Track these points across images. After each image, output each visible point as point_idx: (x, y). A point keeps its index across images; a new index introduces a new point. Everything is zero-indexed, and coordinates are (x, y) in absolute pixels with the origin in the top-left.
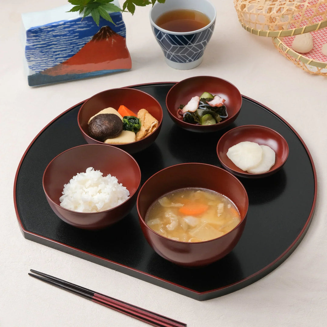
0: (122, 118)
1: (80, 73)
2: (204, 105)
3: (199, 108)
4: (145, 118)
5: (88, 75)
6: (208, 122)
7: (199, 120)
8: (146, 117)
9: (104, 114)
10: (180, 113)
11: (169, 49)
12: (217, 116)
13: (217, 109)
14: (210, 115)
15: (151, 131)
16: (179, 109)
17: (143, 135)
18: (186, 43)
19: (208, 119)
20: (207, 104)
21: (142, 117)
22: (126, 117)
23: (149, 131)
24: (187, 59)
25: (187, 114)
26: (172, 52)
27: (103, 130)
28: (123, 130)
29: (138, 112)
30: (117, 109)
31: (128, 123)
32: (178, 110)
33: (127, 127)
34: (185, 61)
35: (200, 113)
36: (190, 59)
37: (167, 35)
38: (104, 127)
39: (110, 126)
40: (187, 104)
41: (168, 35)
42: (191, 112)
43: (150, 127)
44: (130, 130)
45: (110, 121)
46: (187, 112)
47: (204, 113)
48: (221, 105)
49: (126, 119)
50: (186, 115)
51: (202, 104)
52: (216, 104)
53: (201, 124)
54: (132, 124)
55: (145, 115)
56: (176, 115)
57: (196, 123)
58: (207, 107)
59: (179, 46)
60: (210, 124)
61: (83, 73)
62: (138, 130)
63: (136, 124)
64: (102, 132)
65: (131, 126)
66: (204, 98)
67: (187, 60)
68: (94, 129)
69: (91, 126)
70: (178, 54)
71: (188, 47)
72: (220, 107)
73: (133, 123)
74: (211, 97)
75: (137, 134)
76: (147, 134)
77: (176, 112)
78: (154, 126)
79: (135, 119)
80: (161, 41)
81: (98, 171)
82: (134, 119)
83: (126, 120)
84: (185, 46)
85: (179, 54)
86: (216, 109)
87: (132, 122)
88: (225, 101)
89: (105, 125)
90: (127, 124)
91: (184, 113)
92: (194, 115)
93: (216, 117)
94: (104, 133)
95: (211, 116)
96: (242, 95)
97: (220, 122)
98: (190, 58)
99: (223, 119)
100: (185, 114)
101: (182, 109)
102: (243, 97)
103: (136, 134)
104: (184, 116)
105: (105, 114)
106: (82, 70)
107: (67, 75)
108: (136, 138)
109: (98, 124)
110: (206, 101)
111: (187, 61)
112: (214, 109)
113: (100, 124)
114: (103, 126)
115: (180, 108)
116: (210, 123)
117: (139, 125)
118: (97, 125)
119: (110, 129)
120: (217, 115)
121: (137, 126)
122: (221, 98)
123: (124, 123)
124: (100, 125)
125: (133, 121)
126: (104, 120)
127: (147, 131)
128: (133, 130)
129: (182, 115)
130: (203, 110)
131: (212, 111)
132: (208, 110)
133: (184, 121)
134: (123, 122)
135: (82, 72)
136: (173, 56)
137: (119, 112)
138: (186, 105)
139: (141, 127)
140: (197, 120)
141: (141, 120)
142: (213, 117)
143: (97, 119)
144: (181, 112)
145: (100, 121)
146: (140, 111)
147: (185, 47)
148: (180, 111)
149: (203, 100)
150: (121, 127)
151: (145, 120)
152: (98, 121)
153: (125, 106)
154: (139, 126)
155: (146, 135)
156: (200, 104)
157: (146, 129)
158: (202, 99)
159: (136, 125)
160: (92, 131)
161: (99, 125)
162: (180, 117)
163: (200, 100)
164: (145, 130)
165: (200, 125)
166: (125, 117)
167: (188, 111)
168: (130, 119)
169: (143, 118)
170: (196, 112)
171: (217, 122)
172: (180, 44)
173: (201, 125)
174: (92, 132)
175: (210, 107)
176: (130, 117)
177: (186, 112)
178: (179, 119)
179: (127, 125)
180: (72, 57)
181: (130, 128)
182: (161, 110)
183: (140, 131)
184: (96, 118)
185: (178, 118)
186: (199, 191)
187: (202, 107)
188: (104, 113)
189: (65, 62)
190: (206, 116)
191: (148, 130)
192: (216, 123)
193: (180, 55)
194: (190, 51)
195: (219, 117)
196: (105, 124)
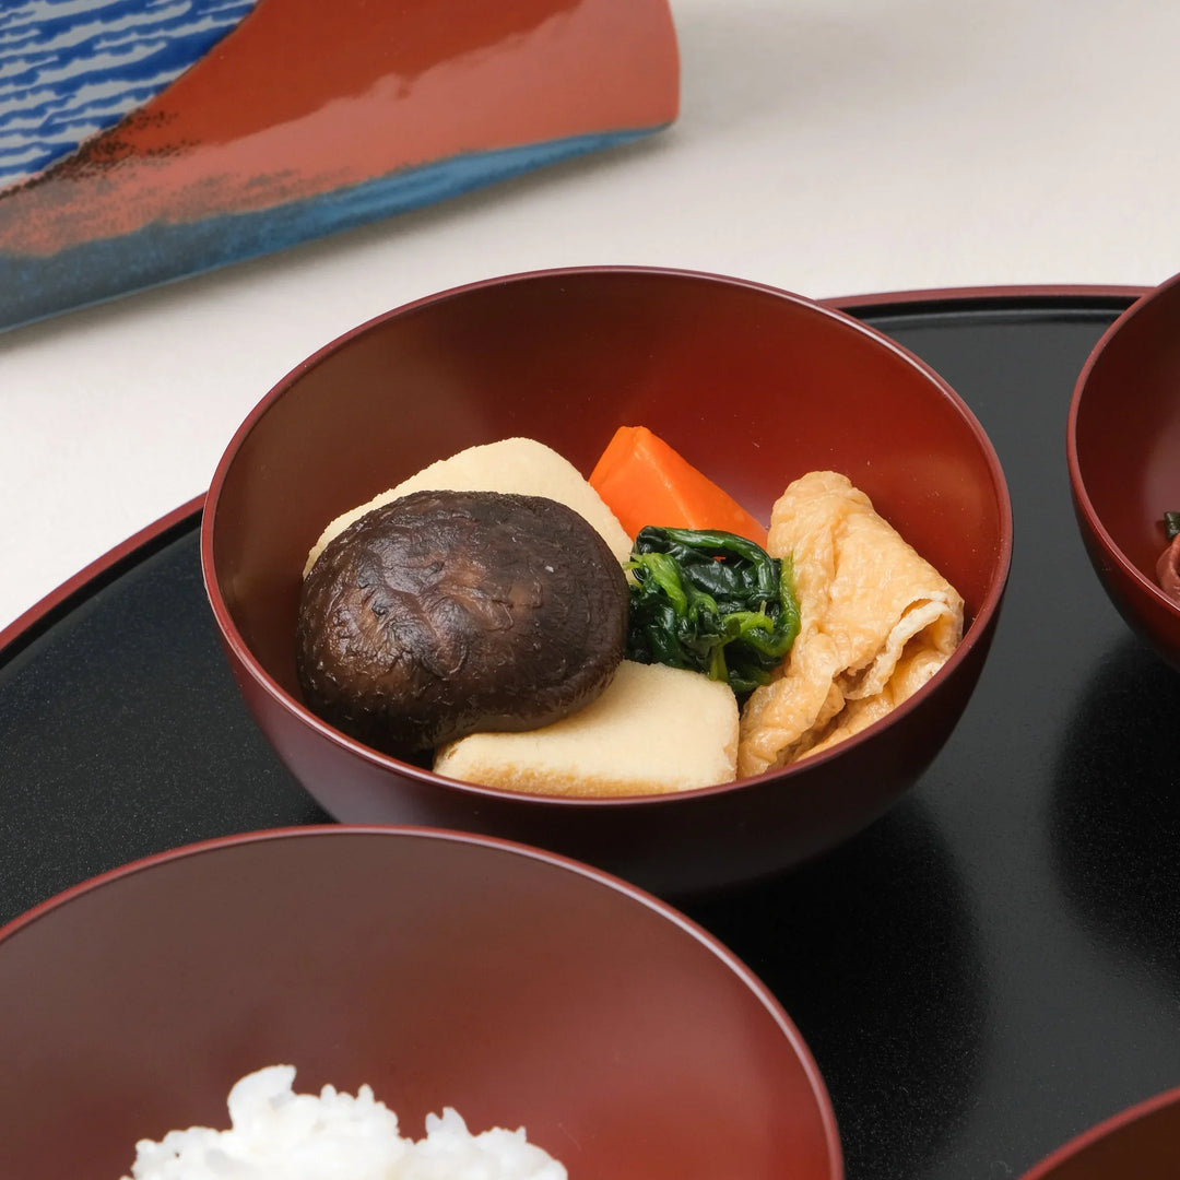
0: (620, 545)
1: (269, 205)
4: (836, 557)
5: (335, 215)
8: (848, 546)
9: (461, 495)
15: (890, 687)
17: (814, 714)
21: (810, 551)
22: (662, 534)
23: (874, 684)
27: (433, 647)
28: (620, 658)
29: (780, 493)
30: (584, 458)
31: (674, 592)
33: (662, 631)
38: (441, 623)
39: (503, 617)
43: (883, 649)
44: (691, 660)
45: (505, 563)
49: (655, 557)
54: (710, 603)
55: (838, 532)
61: (287, 200)
62: (769, 669)
63: (752, 606)
64: (422, 668)
65: (702, 626)
68: (354, 626)
69: (327, 597)
73: (719, 598)
75: (755, 707)
76: (845, 710)
78: (918, 644)
79: (748, 564)
81: (440, 1115)
82: (736, 558)
83: (662, 570)
87: (718, 590)
89: (457, 602)
90: (669, 603)
94: (438, 678)
103: (743, 699)
105: (470, 495)
106: (288, 173)
107: (156, 233)
108: (742, 739)
109: (392, 583)
113: (407, 586)
114: (432, 610)
117: (782, 621)
118: (380, 598)
119: (496, 643)
121: (760, 628)
123: (636, 593)
124: (407, 599)
125: (724, 582)
126: (453, 556)
127: (851, 679)
128: (718, 664)
134: (630, 577)
135: (284, 192)
137: (597, 488)
139: (800, 639)
141: (804, 571)
143: (385, 533)
145: (412, 554)
146: (794, 486)
150: (611, 627)
151: (842, 578)
152: (393, 553)
153: (656, 431)
154: (779, 631)
155: (835, 722)
157: (846, 659)
159: (753, 622)
160: (324, 652)
161: (397, 593)
164: (830, 670)
166: (654, 541)
168: (701, 555)
169: (822, 553)
174: (331, 660)
176: (697, 539)
179: (669, 614)
180: (204, 60)
181: (691, 640)
182: (996, 492)
183: (784, 675)
184: (375, 527)
188: (457, 489)
189: (139, 111)
191: (862, 674)
196: (453, 590)
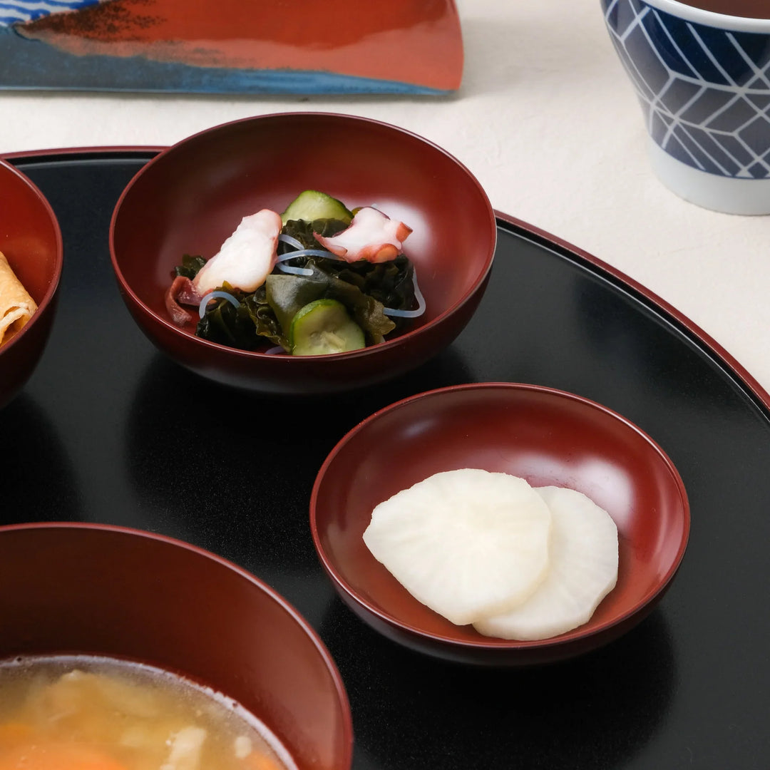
2: (302, 252)
3: (276, 270)
6: (323, 340)
7: (280, 332)
10: (184, 296)
11: (657, 93)
12: (371, 311)
13: (369, 274)
14: (333, 302)
16: (179, 277)
18: (741, 74)
19: (327, 325)
20: (319, 246)
24: (746, 159)
25: (219, 300)
26: (674, 112)
32: (175, 284)
34: (734, 171)
35: (283, 293)
36: (758, 165)
37: (650, 15)
40: (217, 250)
41: (656, 13)
42: (238, 293)
46: (218, 289)
47: (306, 295)
48: (388, 250)
50: (210, 308)
51: (292, 249)
52: (364, 251)
53: (288, 349)
56: (162, 308)
57: (265, 344)
58: (318, 265)
59: (705, 85)
60: (333, 351)
66: (301, 222)
67: (745, 164)
70: (698, 123)
71: (748, 95)
72: (387, 265)
74: (340, 217)
77: (163, 292)
80: (622, 39)
84: (734, 88)
85: (702, 127)
86: (363, 275)
88: (410, 231)
91: (201, 299)
92: (254, 305)
93: (366, 314)
95: (343, 307)
96: (498, 213)
97: (387, 337)
98: (758, 159)
99: (403, 325)
100: (209, 299)
101: (192, 278)
102: (500, 223)
104: (202, 313)
110: (315, 234)
111: (744, 171)
112: (357, 276)
115: (184, 273)
116: (337, 346)
120: (372, 307)
122: (387, 217)
129: (193, 309)
130: (300, 280)
131: (347, 285)
132: (323, 279)
133: (201, 335)
135: (215, 61)
136: (677, 130)
138: (210, 258)
140: (271, 330)
142: (353, 314)
144: (190, 292)
147: (733, 95)
148: (183, 287)
149: (299, 229)
156: (281, 247)
158: (290, 223)
162: (183, 316)
163: (284, 231)
165: (284, 353)
167: (220, 285)
170: (263, 288)
171: (369, 340)
172: (712, 76)
173: (291, 353)
175: (333, 264)
177: (210, 291)
178: (177, 325)
185: (170, 320)
186: (74, 676)
187: (293, 263)
190: (314, 312)
192: (367, 345)
193: (708, 131)
194: (761, 119)
195: (380, 313)
